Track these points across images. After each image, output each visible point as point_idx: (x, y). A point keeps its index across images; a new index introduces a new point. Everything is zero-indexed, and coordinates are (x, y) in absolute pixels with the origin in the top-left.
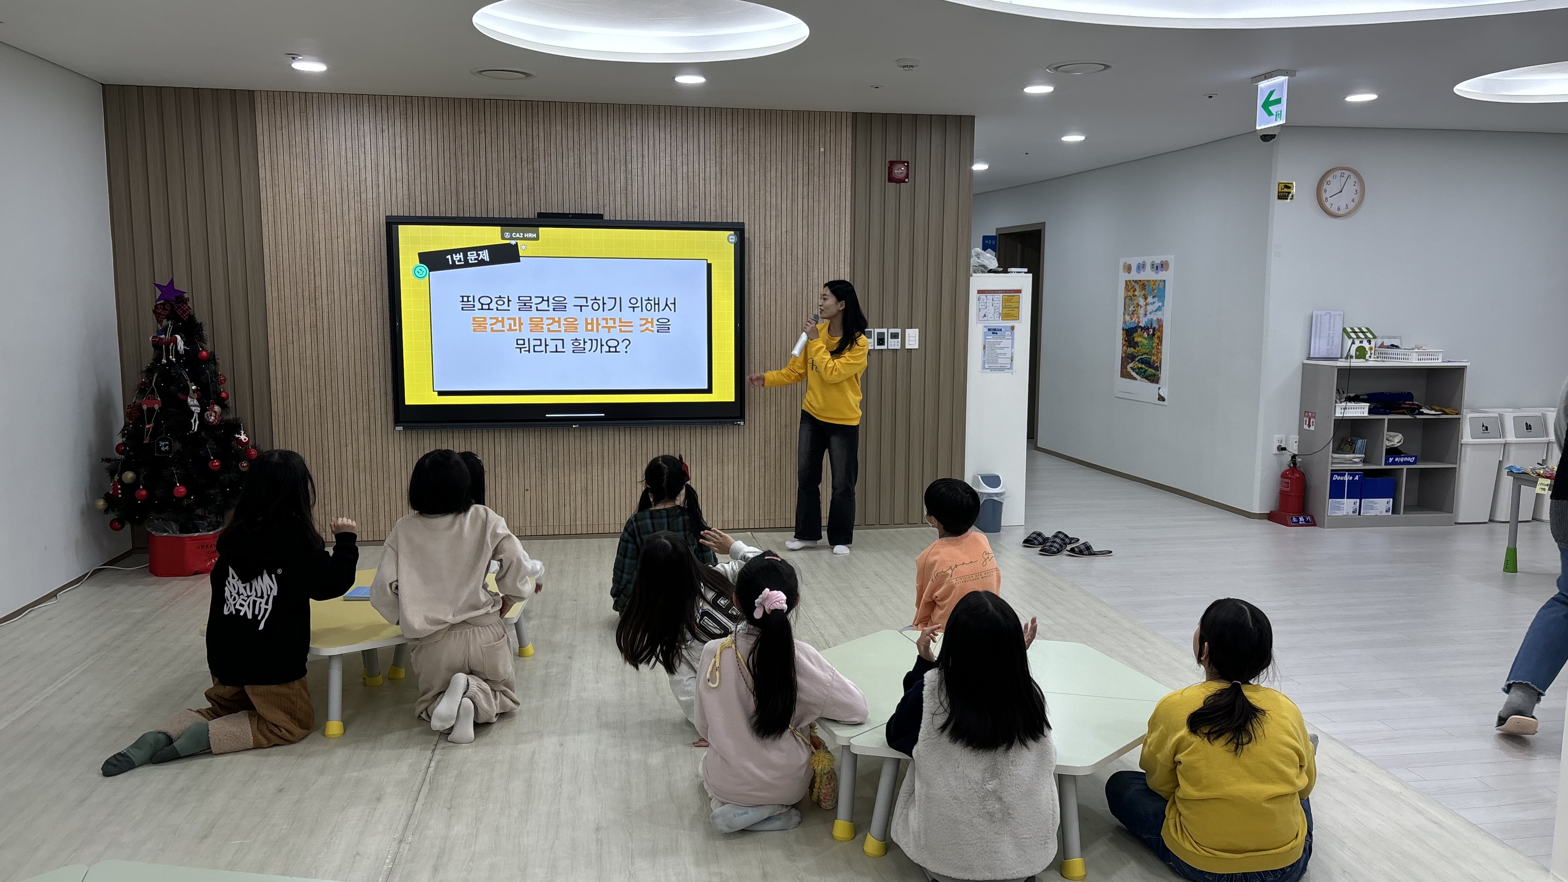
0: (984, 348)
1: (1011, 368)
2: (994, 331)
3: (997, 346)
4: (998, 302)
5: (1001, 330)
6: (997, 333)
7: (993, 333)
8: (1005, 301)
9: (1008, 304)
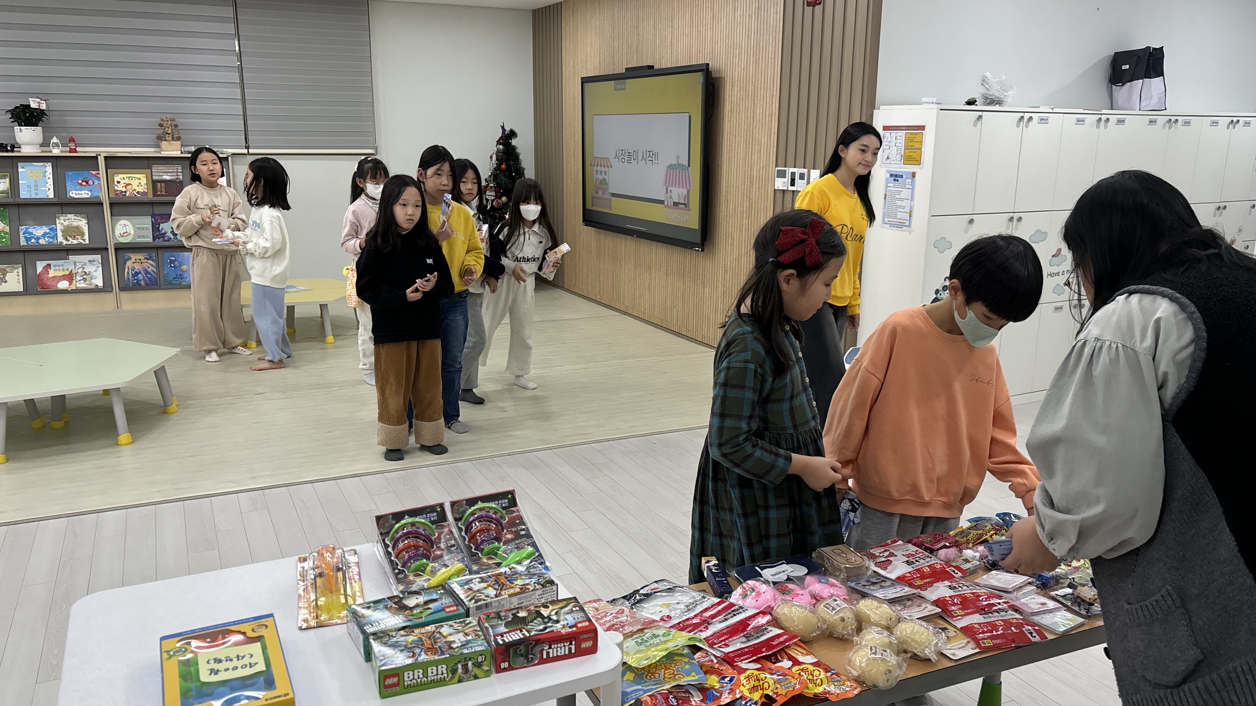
0: (885, 198)
1: (909, 226)
2: (896, 177)
3: (897, 196)
4: (901, 141)
5: (902, 177)
6: (898, 181)
7: (895, 180)
8: (908, 140)
9: (910, 144)
